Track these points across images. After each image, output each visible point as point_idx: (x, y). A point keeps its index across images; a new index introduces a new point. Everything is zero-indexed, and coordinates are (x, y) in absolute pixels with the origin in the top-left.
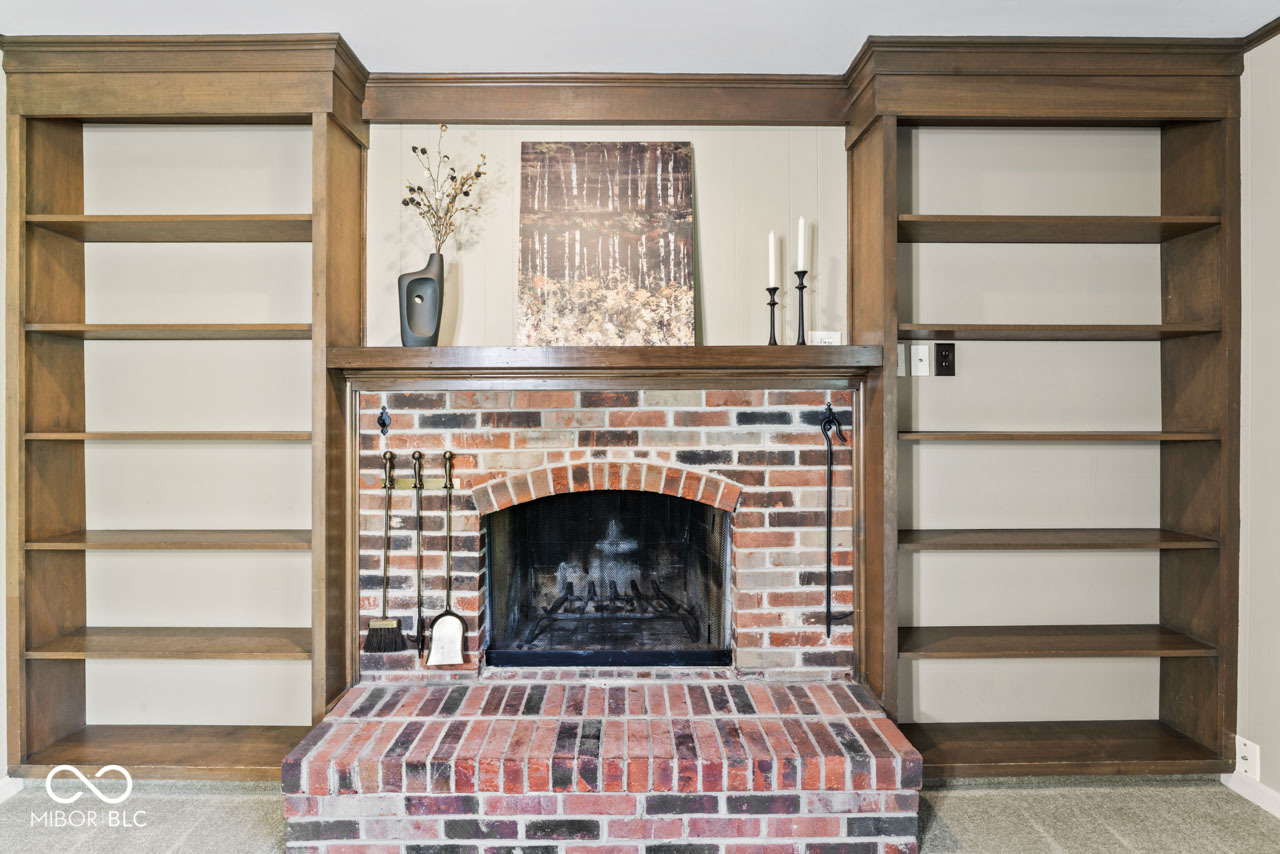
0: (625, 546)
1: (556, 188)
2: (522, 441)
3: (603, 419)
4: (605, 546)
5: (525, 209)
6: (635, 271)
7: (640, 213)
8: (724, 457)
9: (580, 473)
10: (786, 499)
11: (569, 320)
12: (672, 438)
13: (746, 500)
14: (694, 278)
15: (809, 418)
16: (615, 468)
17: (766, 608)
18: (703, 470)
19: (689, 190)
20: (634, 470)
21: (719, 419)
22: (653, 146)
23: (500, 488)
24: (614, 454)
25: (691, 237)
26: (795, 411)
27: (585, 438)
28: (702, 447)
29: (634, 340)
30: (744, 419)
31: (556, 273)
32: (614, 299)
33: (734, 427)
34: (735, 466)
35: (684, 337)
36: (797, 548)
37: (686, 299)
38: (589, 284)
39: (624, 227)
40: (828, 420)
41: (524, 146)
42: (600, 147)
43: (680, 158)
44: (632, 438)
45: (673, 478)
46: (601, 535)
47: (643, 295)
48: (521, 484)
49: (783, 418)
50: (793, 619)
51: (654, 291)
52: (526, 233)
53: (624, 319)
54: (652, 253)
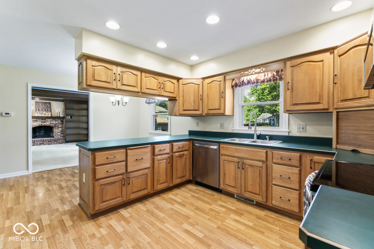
0: (44, 132)
1: (39, 105)
2: (36, 122)
3: (43, 121)
4: (41, 132)
5: (36, 106)
6: (46, 111)
7: (46, 107)
8: (54, 123)
9: (41, 124)
10: (58, 126)
11: (40, 114)
12: (49, 122)
13: (55, 126)
14: (51, 111)
15: (60, 121)
16: (44, 124)
17: (57, 133)
18: (52, 124)
19: (50, 106)
20: (46, 124)
21: (53, 121)
22: (47, 102)
23: (34, 126)
24: (44, 123)
25: (51, 109)
26: (59, 120)
27: (42, 122)
28: (52, 123)
29: (46, 116)
30: (55, 121)
31: (39, 111)
32: (44, 113)
33: (54, 121)
34: (54, 124)
35: (50, 116)
36: (59, 129)
37: (50, 113)
38: (42, 112)
39: (45, 108)
40: (62, 121)
41: (36, 102)
42: (42, 102)
43: (50, 103)
44: (46, 122)
45: (49, 125)
46: (41, 131)
47: (47, 113)
48: (36, 125)
49: (58, 121)
50: (59, 134)
51: (48, 112)
52: (36, 108)
53: (45, 114)
54: (47, 110)
